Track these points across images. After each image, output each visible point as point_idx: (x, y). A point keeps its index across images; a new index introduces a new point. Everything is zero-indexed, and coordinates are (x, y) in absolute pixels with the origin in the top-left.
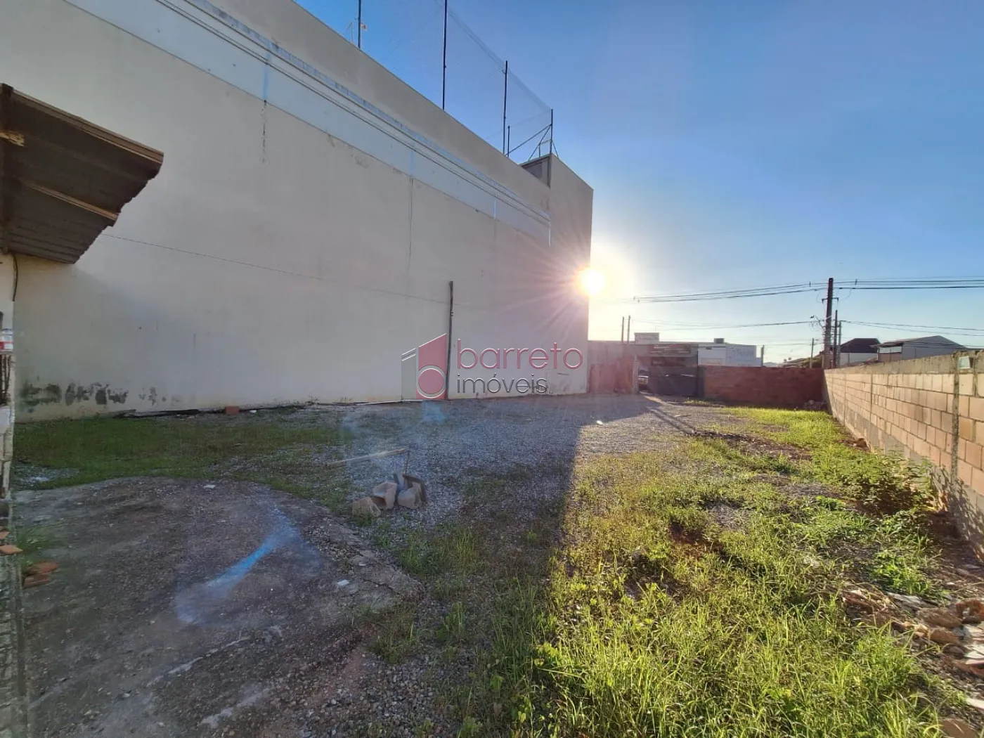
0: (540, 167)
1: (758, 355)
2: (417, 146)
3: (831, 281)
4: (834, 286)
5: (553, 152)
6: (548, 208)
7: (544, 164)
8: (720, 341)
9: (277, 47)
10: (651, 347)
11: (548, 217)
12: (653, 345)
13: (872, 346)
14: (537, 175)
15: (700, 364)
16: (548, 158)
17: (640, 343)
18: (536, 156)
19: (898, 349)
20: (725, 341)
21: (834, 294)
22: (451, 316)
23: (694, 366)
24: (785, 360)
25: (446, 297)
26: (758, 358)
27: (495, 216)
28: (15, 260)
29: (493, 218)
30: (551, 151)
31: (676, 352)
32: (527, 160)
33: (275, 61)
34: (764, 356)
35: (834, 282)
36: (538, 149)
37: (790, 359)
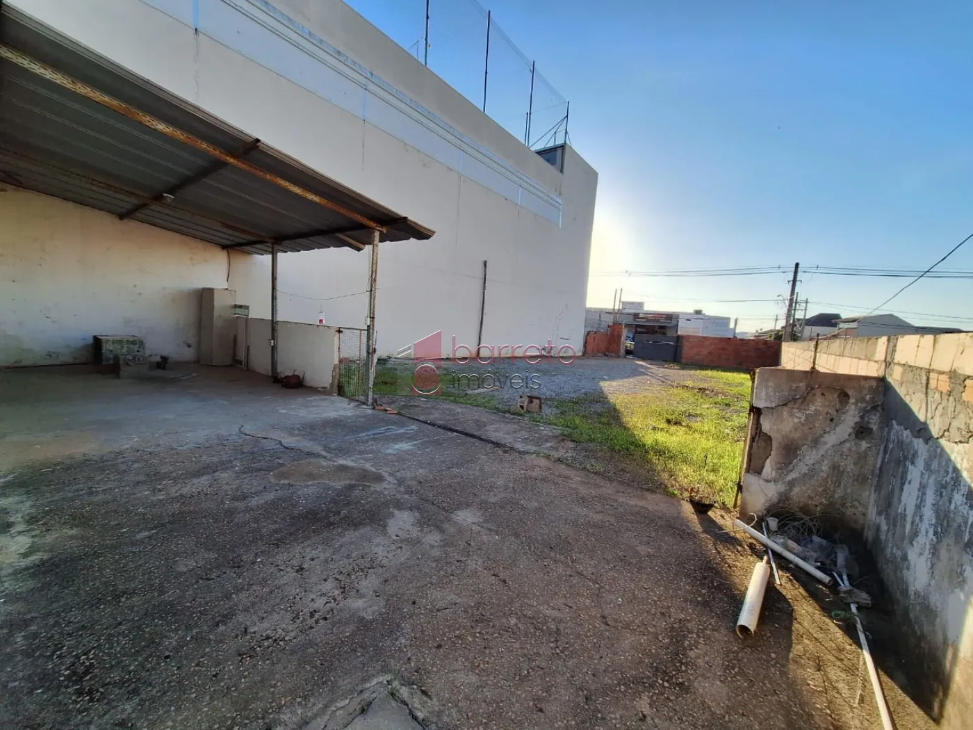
0: (554, 155)
1: (732, 326)
2: (464, 146)
3: (797, 265)
4: (799, 269)
5: (568, 142)
6: (560, 194)
7: (559, 152)
8: (698, 312)
9: (372, 74)
10: (636, 316)
11: (560, 201)
12: (639, 314)
13: (833, 321)
14: (551, 161)
15: (679, 333)
16: (563, 147)
17: (626, 311)
18: (551, 144)
19: (854, 325)
20: (703, 312)
21: (798, 277)
22: (484, 289)
23: (675, 335)
24: (757, 331)
25: (480, 274)
26: (732, 329)
27: (519, 203)
28: (228, 253)
29: (517, 205)
30: (565, 141)
31: (658, 321)
32: (543, 147)
33: (371, 87)
34: (737, 327)
35: (800, 266)
36: (553, 138)
37: (761, 330)
